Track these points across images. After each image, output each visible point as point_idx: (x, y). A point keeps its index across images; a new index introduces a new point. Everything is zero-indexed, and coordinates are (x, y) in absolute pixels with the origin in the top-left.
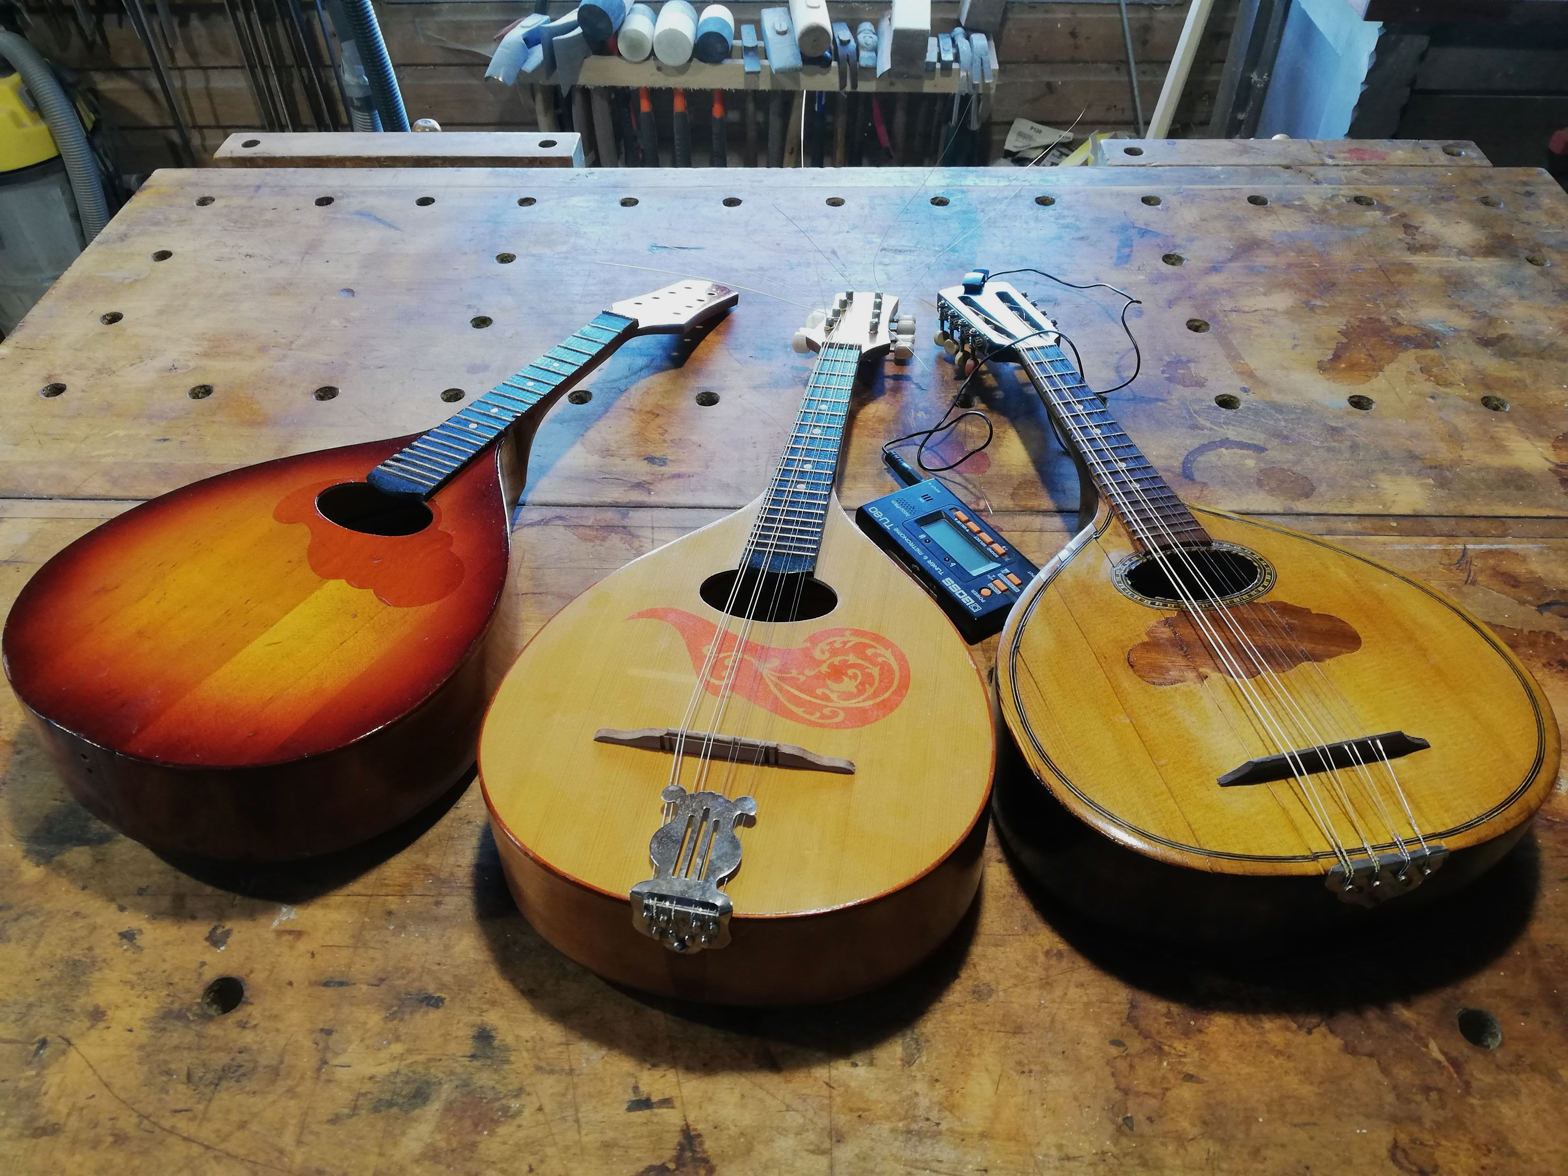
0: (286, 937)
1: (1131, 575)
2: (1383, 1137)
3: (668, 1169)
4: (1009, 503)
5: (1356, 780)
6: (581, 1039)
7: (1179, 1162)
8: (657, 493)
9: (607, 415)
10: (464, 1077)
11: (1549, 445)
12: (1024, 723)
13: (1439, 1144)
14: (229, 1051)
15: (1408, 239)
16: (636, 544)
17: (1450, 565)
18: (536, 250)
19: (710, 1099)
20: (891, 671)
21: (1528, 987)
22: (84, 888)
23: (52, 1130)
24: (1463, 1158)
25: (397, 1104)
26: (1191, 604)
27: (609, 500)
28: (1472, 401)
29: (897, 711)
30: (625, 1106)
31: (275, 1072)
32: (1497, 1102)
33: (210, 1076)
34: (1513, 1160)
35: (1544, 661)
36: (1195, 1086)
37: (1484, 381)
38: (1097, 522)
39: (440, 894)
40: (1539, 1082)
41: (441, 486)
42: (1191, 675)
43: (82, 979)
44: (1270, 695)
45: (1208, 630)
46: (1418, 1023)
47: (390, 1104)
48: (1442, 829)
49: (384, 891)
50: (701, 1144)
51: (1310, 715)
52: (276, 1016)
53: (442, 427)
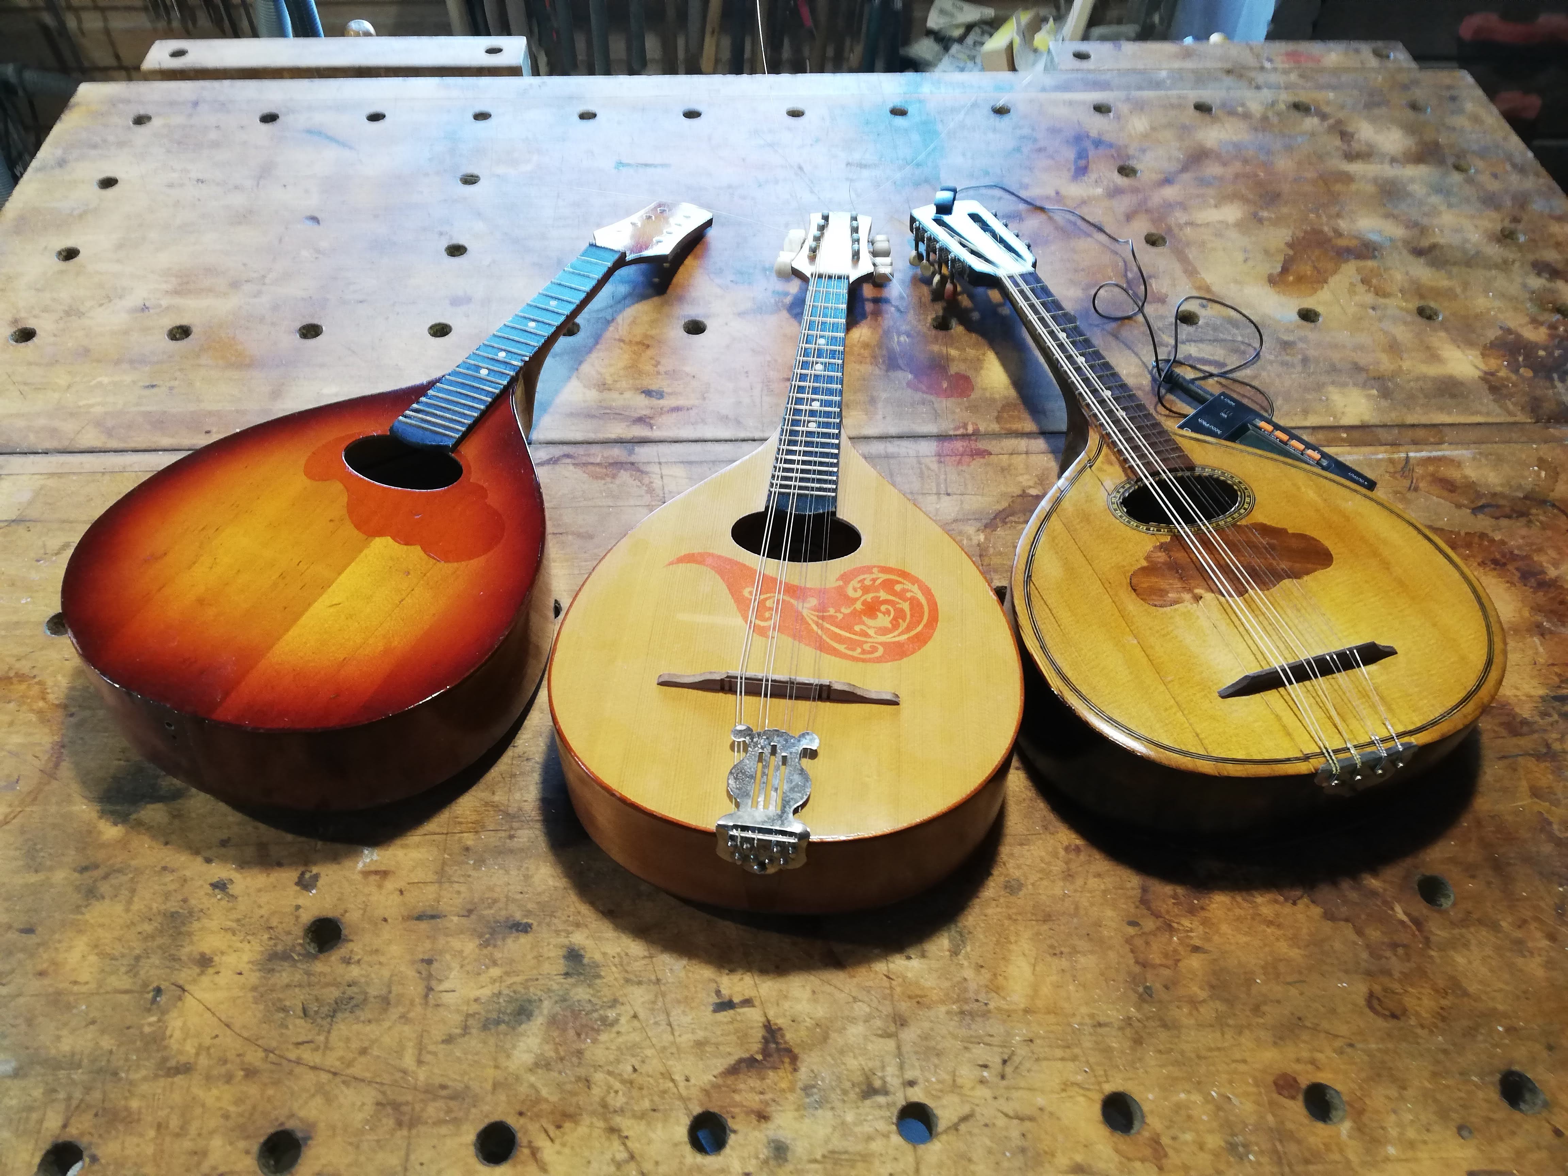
0: (373, 878)
1: (1126, 502)
2: (1361, 989)
3: (756, 1060)
4: (995, 427)
5: (1336, 687)
6: (662, 952)
7: (1192, 1022)
8: (659, 428)
9: (598, 347)
10: (561, 993)
11: (1478, 353)
12: (1043, 647)
13: (1406, 991)
14: (337, 985)
15: (1345, 147)
16: (646, 480)
17: (1395, 472)
18: (501, 170)
19: (786, 997)
20: (920, 605)
21: (1474, 854)
22: (166, 843)
23: (185, 1069)
24: (1426, 1002)
25: (504, 1022)
26: (1182, 528)
27: (613, 436)
28: (1407, 311)
29: (930, 644)
30: (711, 1008)
31: (385, 1002)
32: (1452, 953)
33: (325, 1010)
34: (1465, 999)
35: (1480, 560)
36: (1202, 956)
37: (1419, 291)
38: (1091, 451)
39: (512, 828)
40: (1484, 933)
41: (465, 436)
42: (1187, 596)
43: (184, 929)
44: (1258, 612)
45: (1200, 553)
46: (1385, 890)
47: (498, 1022)
48: (1411, 727)
49: (458, 829)
50: (783, 1036)
51: (1294, 629)
52: (377, 951)
53: (454, 373)
